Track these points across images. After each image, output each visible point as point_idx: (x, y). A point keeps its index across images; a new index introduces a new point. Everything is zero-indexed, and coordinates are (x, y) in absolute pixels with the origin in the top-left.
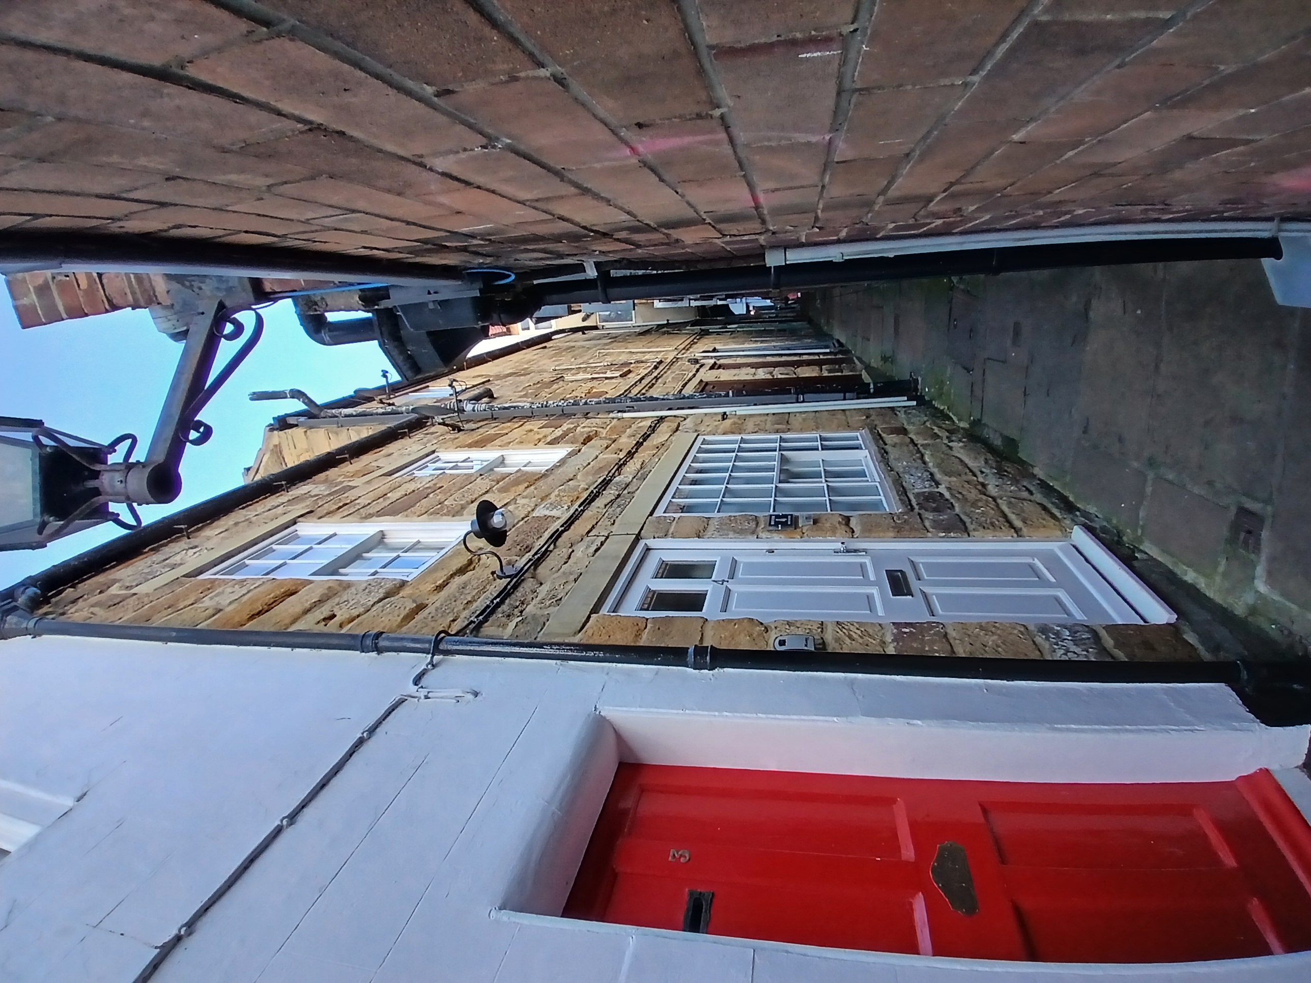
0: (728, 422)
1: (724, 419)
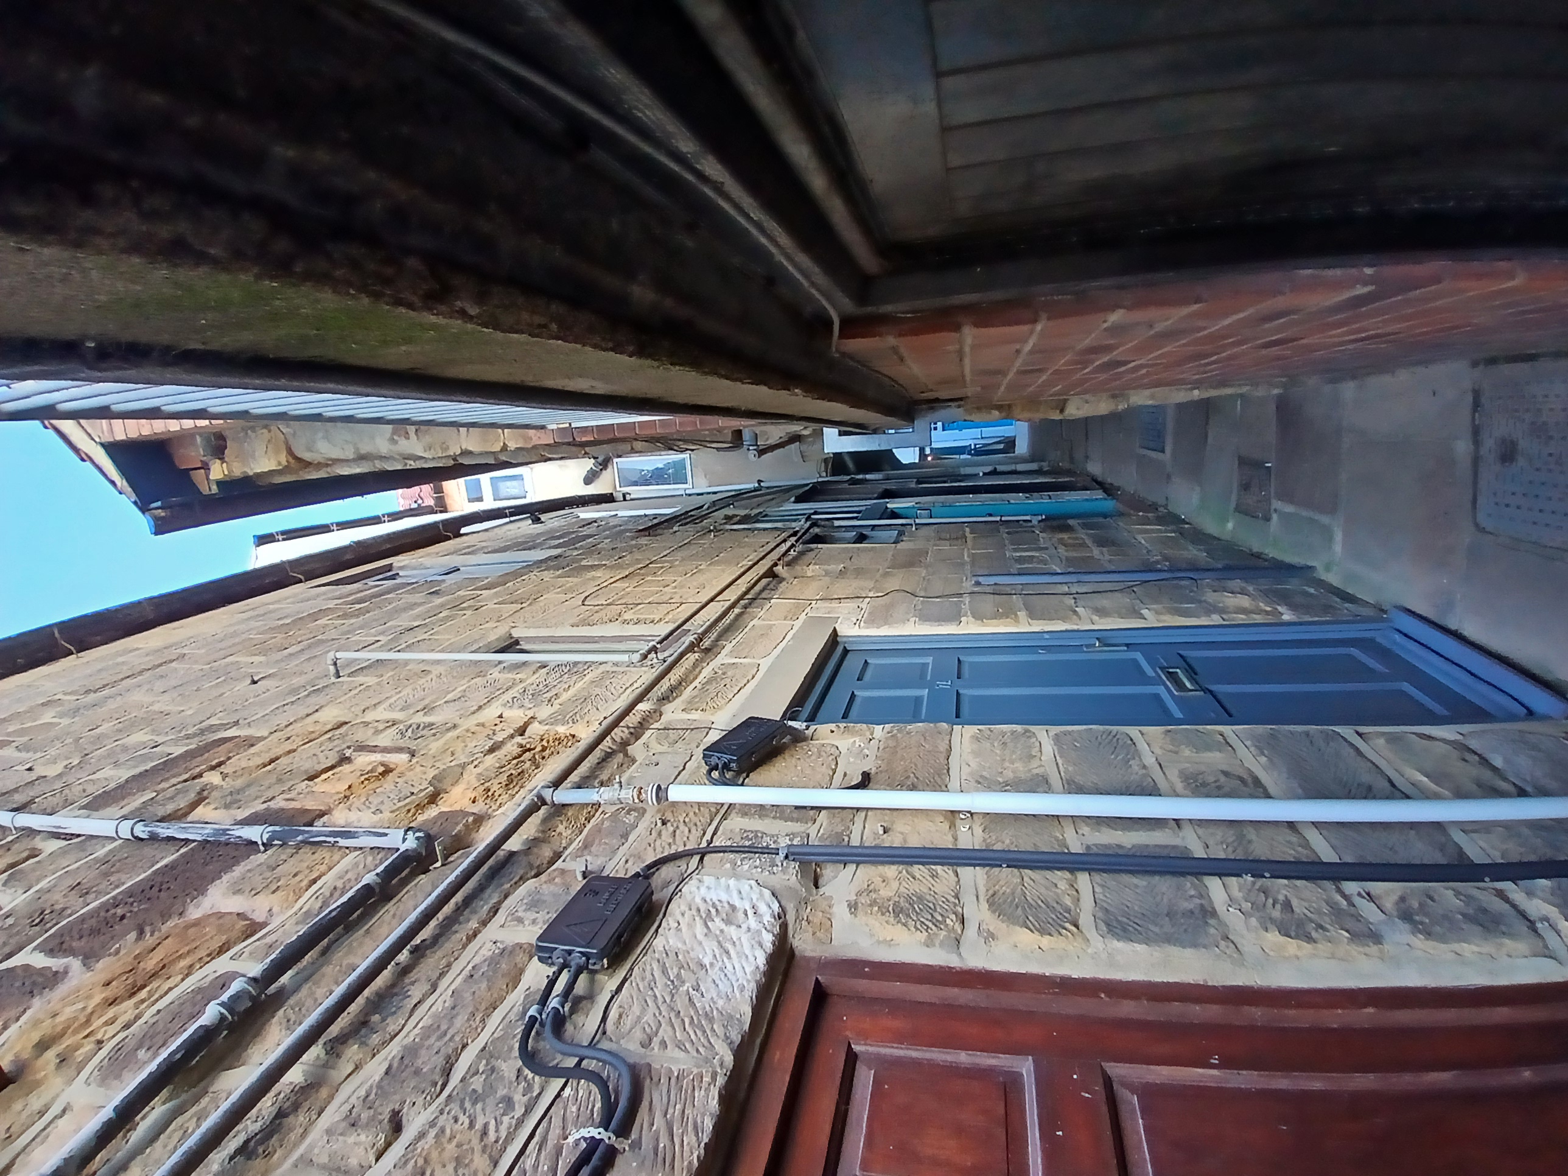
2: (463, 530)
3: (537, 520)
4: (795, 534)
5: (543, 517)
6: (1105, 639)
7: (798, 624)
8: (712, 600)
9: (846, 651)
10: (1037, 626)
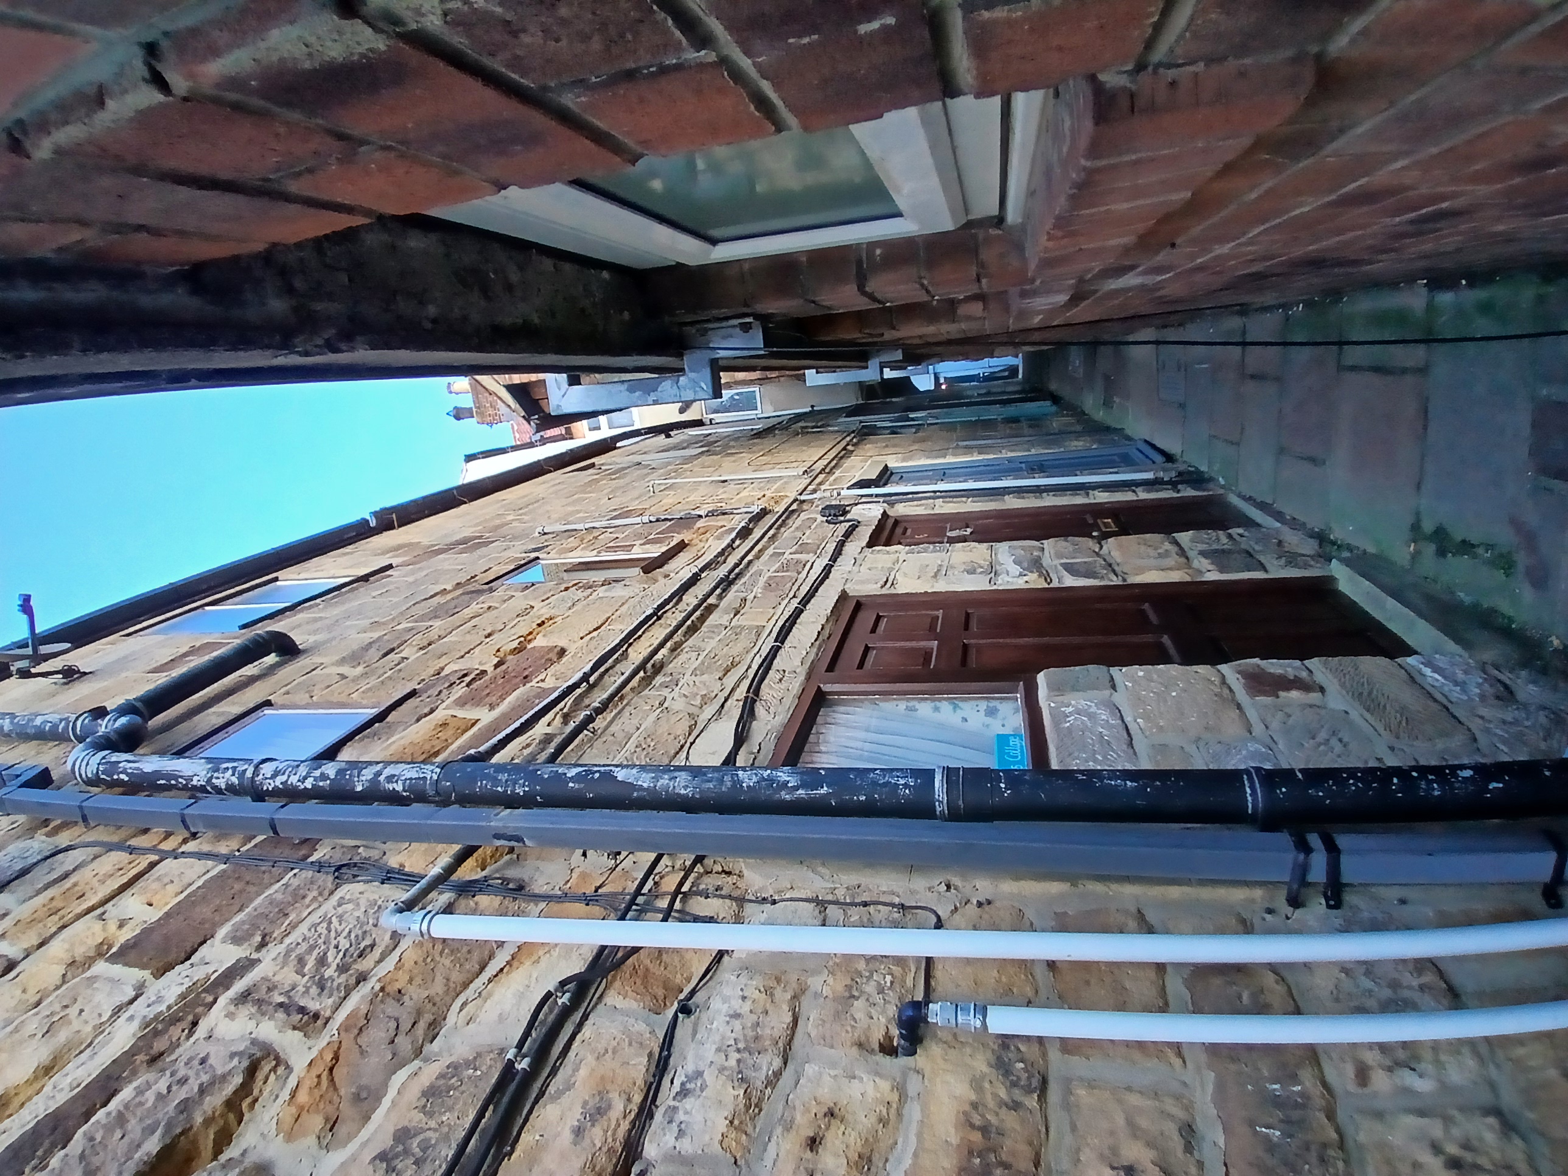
2: (618, 445)
3: (668, 436)
4: (853, 432)
5: (672, 433)
6: (1010, 460)
7: (868, 464)
8: (820, 459)
9: (892, 474)
10: (981, 457)
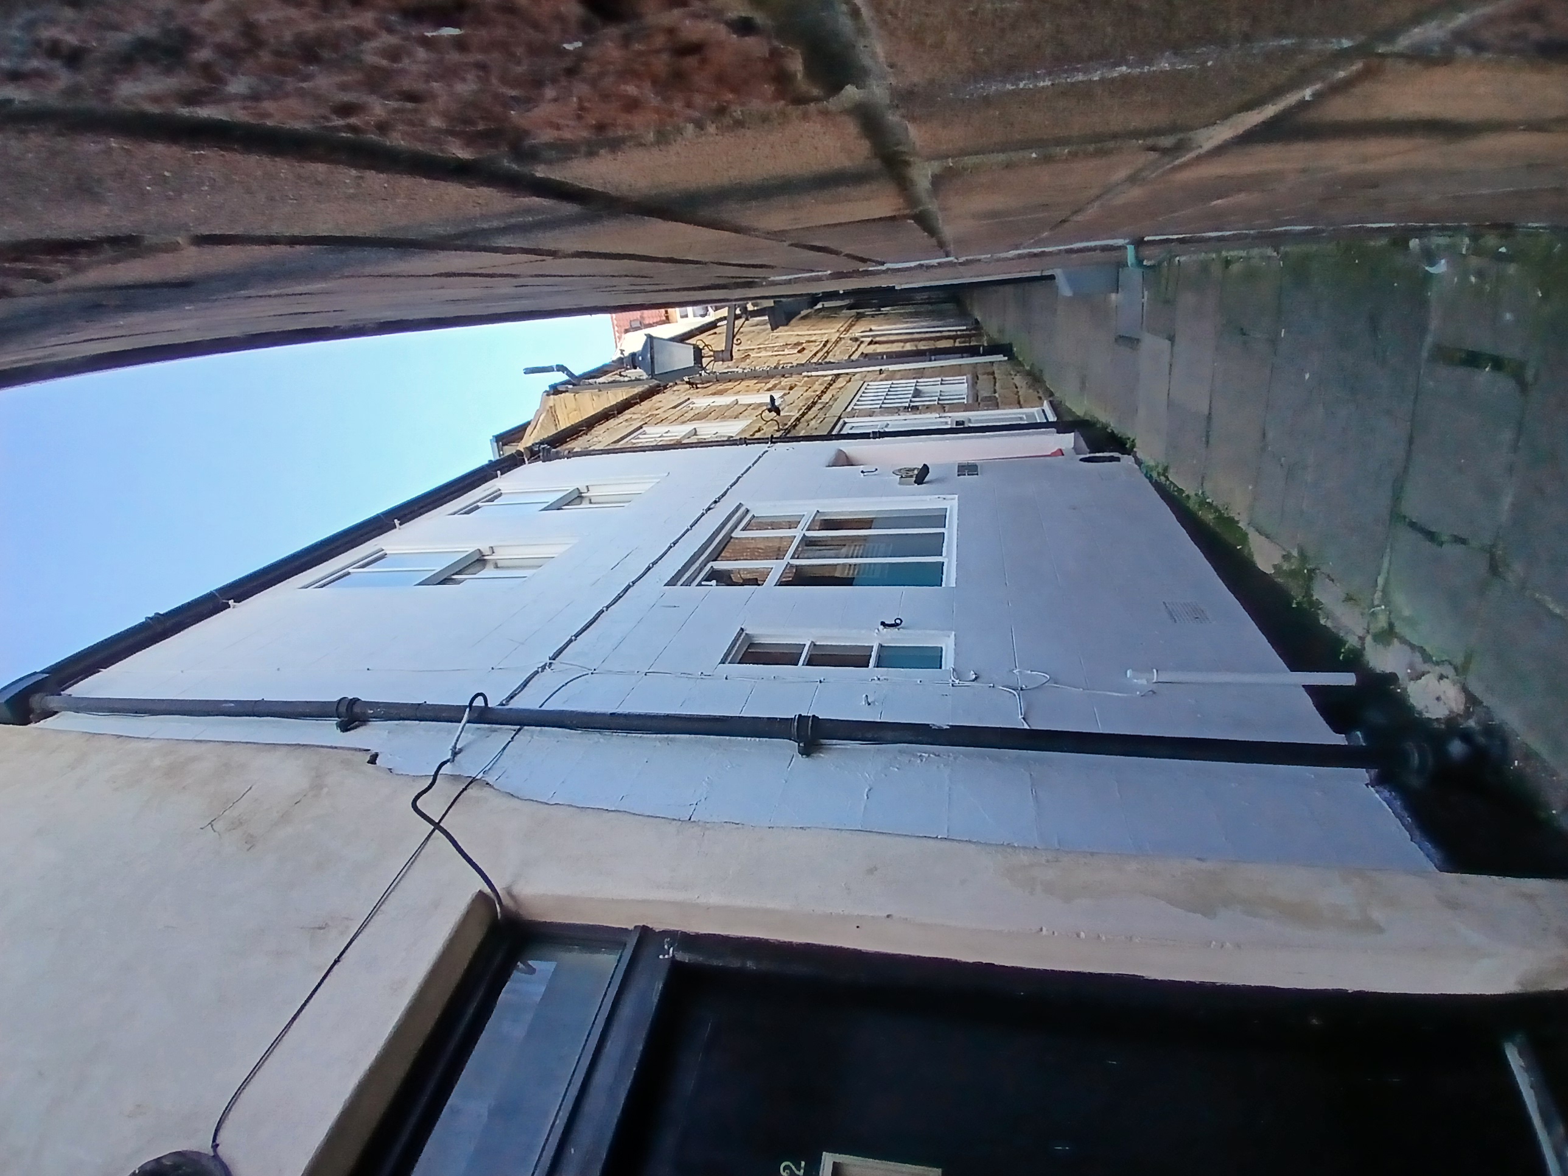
0: (883, 376)
1: (880, 374)
